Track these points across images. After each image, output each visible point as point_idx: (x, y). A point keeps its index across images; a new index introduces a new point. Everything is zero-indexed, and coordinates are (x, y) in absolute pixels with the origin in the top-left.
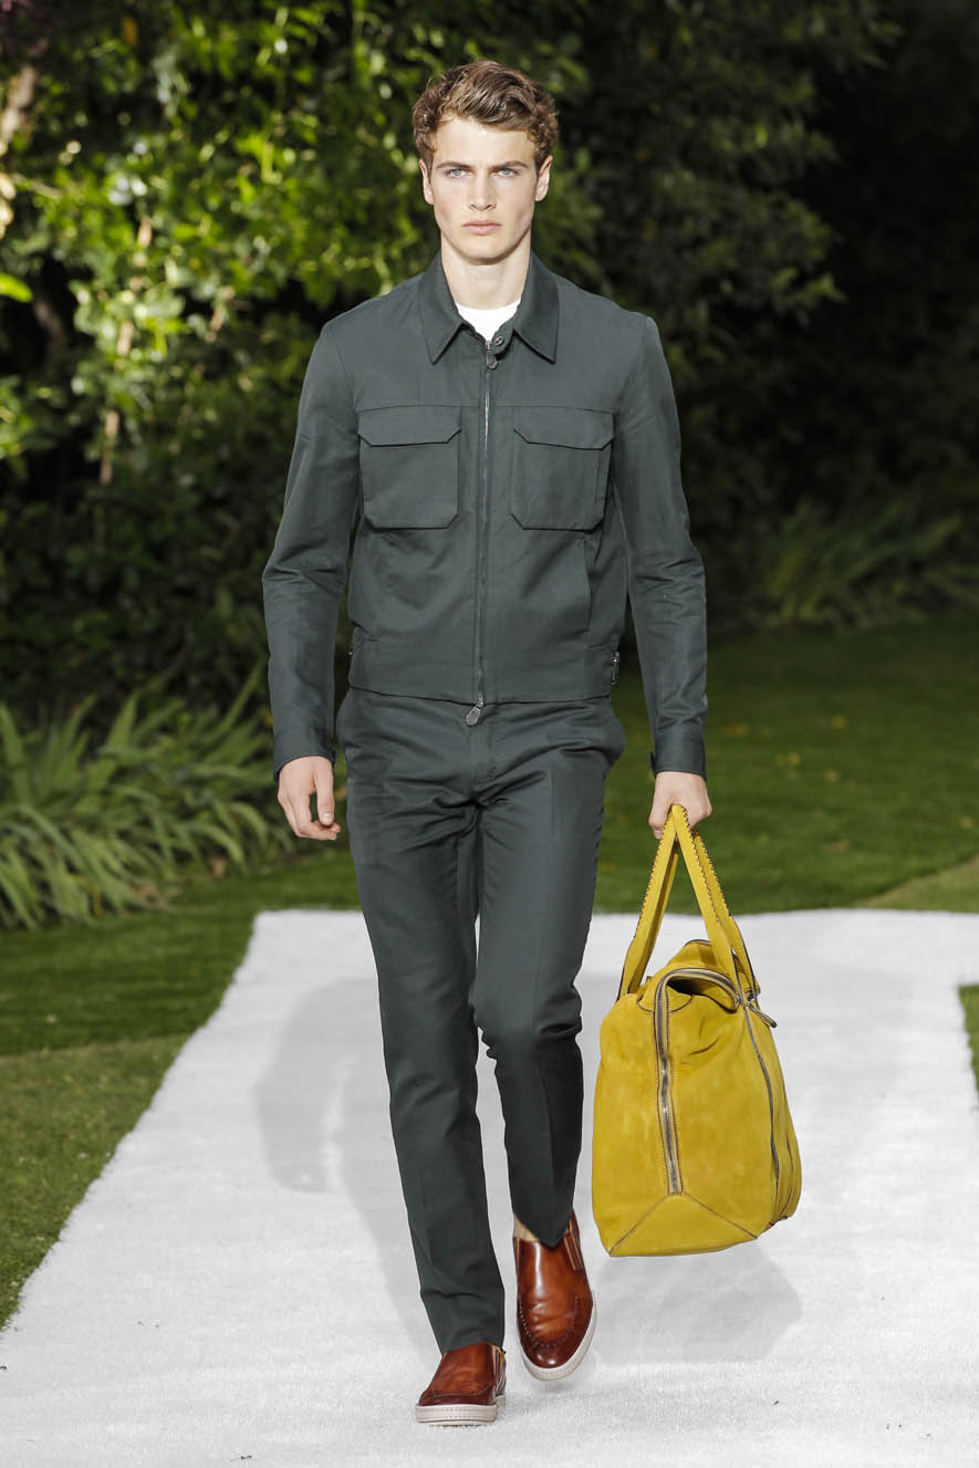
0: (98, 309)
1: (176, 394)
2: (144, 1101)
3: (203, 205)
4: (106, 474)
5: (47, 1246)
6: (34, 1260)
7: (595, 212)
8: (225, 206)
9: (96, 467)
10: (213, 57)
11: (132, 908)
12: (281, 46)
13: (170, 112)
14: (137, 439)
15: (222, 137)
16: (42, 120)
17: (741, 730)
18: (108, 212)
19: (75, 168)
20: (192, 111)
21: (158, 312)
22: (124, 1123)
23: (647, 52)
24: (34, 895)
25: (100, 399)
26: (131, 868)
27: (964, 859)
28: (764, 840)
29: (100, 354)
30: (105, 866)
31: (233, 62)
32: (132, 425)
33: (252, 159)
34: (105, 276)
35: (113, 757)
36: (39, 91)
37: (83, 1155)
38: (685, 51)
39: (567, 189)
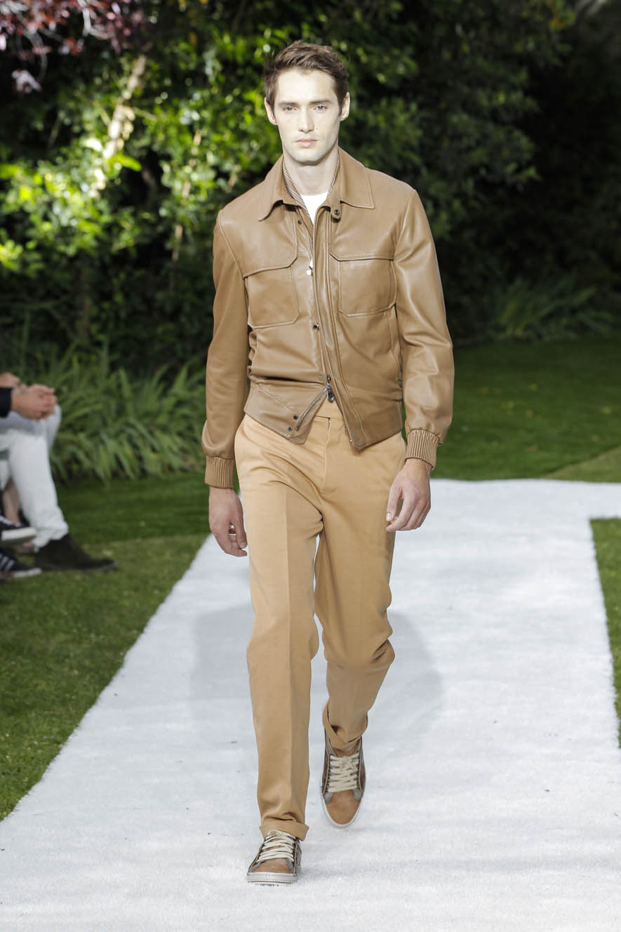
0: (173, 175)
1: (210, 218)
2: (187, 565)
3: (226, 125)
4: (175, 256)
5: (138, 636)
6: (131, 642)
7: (419, 133)
8: (237, 125)
9: (169, 253)
10: (234, 53)
11: (183, 470)
12: (267, 48)
13: (212, 79)
14: (191, 239)
15: (237, 92)
16: (149, 82)
17: (485, 390)
18: (180, 129)
19: (164, 106)
20: (222, 79)
21: (203, 177)
22: (177, 575)
23: (446, 55)
24: (135, 462)
25: (173, 219)
26: (183, 450)
27: (594, 456)
28: (495, 444)
29: (174, 197)
30: (170, 449)
31: (243, 55)
32: (189, 232)
33: (251, 103)
34: (178, 158)
35: (175, 395)
36: (147, 68)
37: (156, 592)
38: (465, 55)
39: (406, 121)
